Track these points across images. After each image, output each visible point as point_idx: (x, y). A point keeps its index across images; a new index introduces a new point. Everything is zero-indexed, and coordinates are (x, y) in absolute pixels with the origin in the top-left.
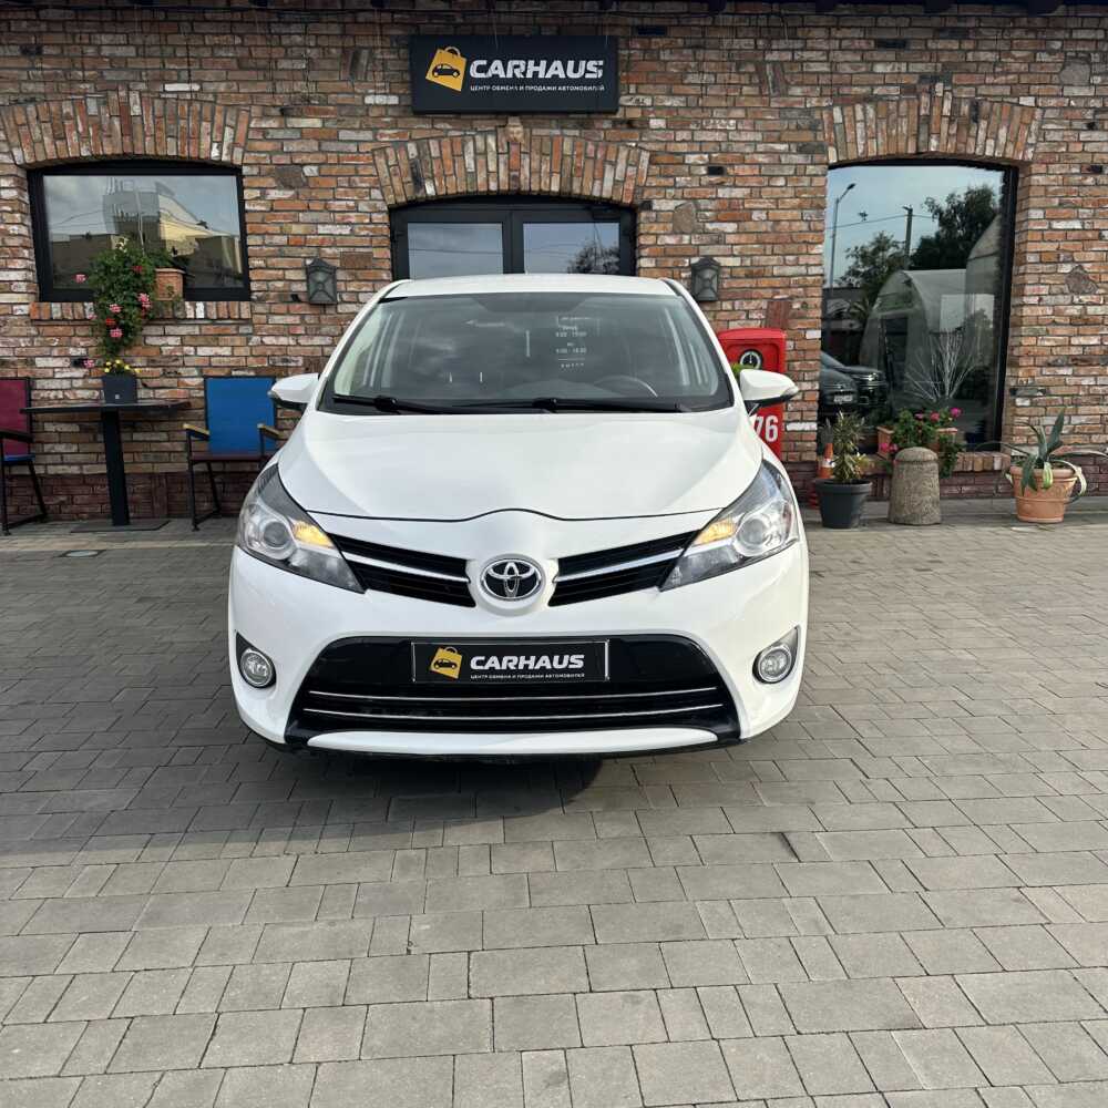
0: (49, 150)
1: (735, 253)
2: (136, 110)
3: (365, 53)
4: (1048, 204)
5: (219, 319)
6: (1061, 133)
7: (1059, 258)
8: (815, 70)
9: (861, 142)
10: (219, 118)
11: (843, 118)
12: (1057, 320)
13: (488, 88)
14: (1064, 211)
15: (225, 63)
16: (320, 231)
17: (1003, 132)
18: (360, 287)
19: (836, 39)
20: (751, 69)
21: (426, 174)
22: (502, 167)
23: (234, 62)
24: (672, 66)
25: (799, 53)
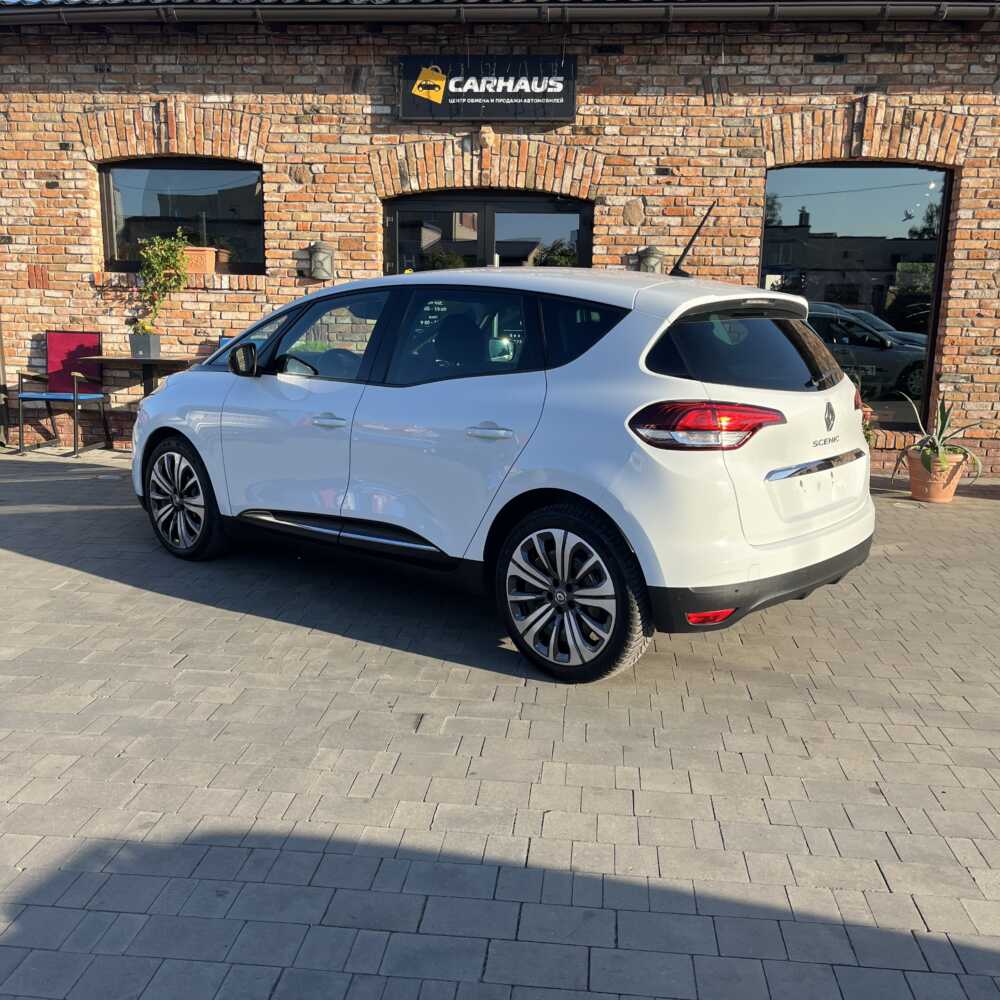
0: (114, 150)
1: (679, 244)
2: (182, 117)
3: (364, 69)
4: (979, 205)
5: (239, 289)
6: (993, 139)
7: (986, 255)
8: (756, 82)
9: (797, 147)
10: (245, 125)
11: (782, 126)
12: (983, 312)
13: (464, 100)
14: (994, 211)
15: (251, 80)
16: (323, 219)
17: (935, 139)
18: (354, 265)
19: (777, 54)
20: (698, 81)
21: (411, 172)
22: (475, 166)
23: (260, 77)
24: (627, 80)
25: (743, 67)
